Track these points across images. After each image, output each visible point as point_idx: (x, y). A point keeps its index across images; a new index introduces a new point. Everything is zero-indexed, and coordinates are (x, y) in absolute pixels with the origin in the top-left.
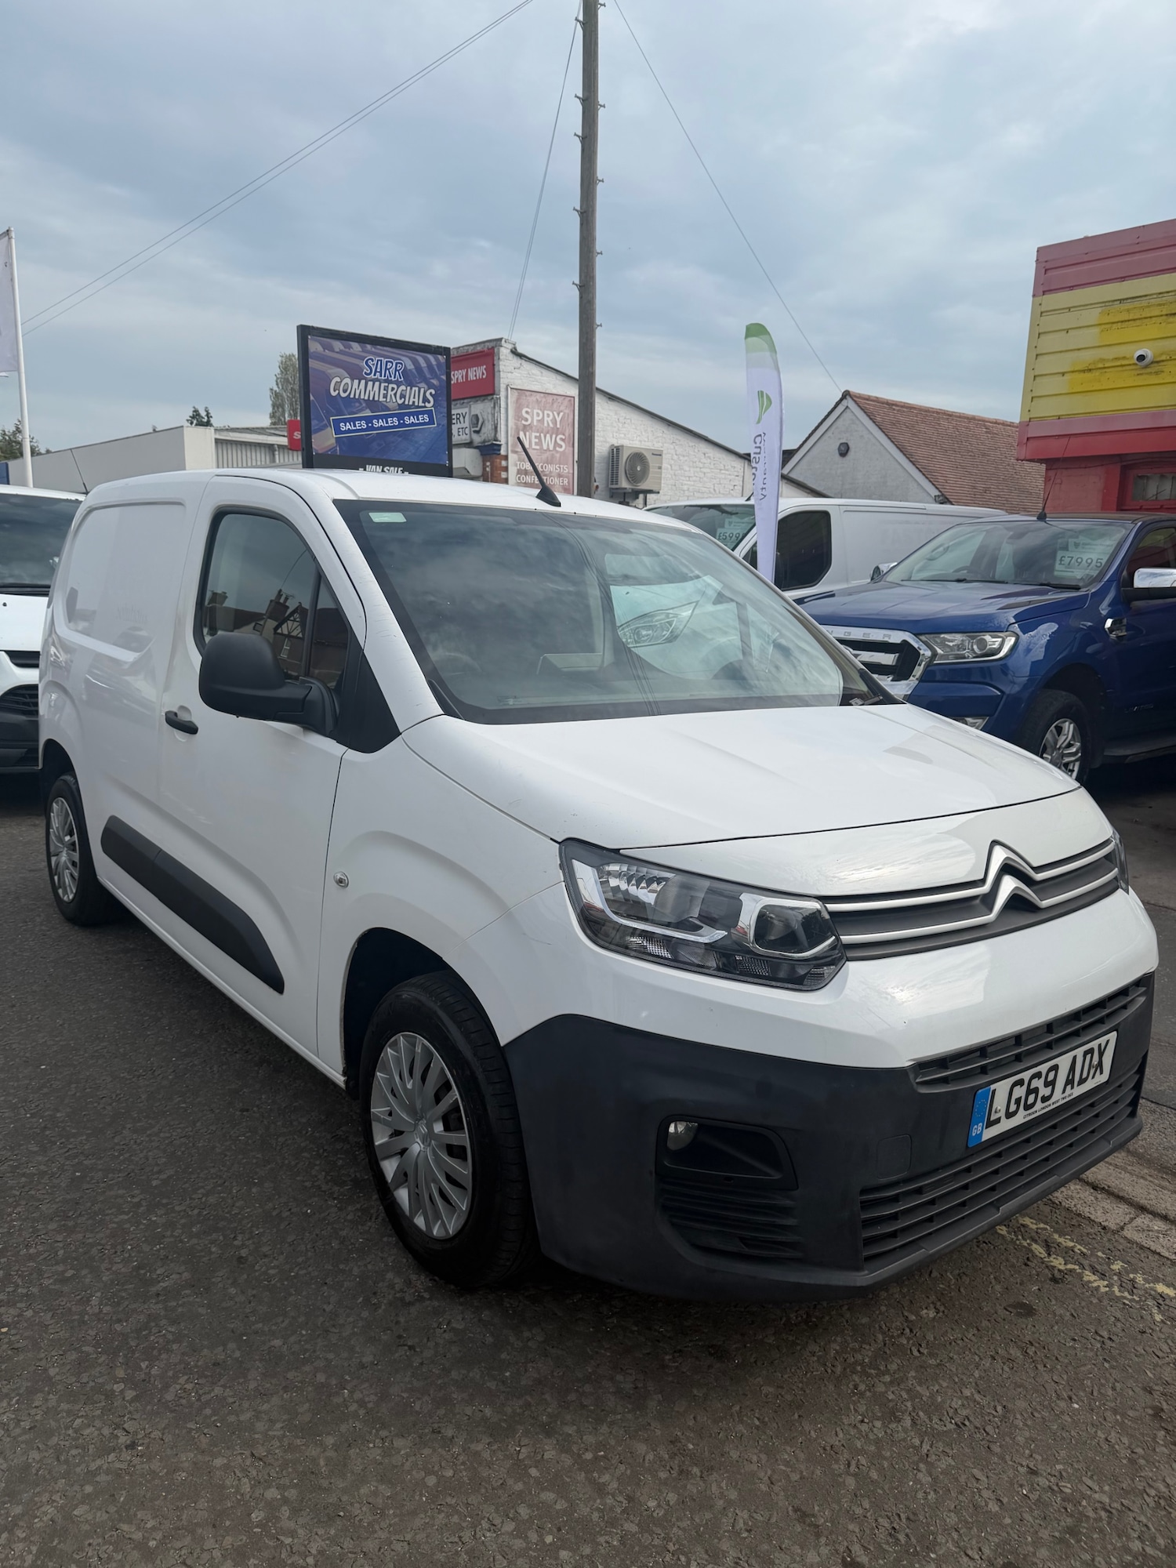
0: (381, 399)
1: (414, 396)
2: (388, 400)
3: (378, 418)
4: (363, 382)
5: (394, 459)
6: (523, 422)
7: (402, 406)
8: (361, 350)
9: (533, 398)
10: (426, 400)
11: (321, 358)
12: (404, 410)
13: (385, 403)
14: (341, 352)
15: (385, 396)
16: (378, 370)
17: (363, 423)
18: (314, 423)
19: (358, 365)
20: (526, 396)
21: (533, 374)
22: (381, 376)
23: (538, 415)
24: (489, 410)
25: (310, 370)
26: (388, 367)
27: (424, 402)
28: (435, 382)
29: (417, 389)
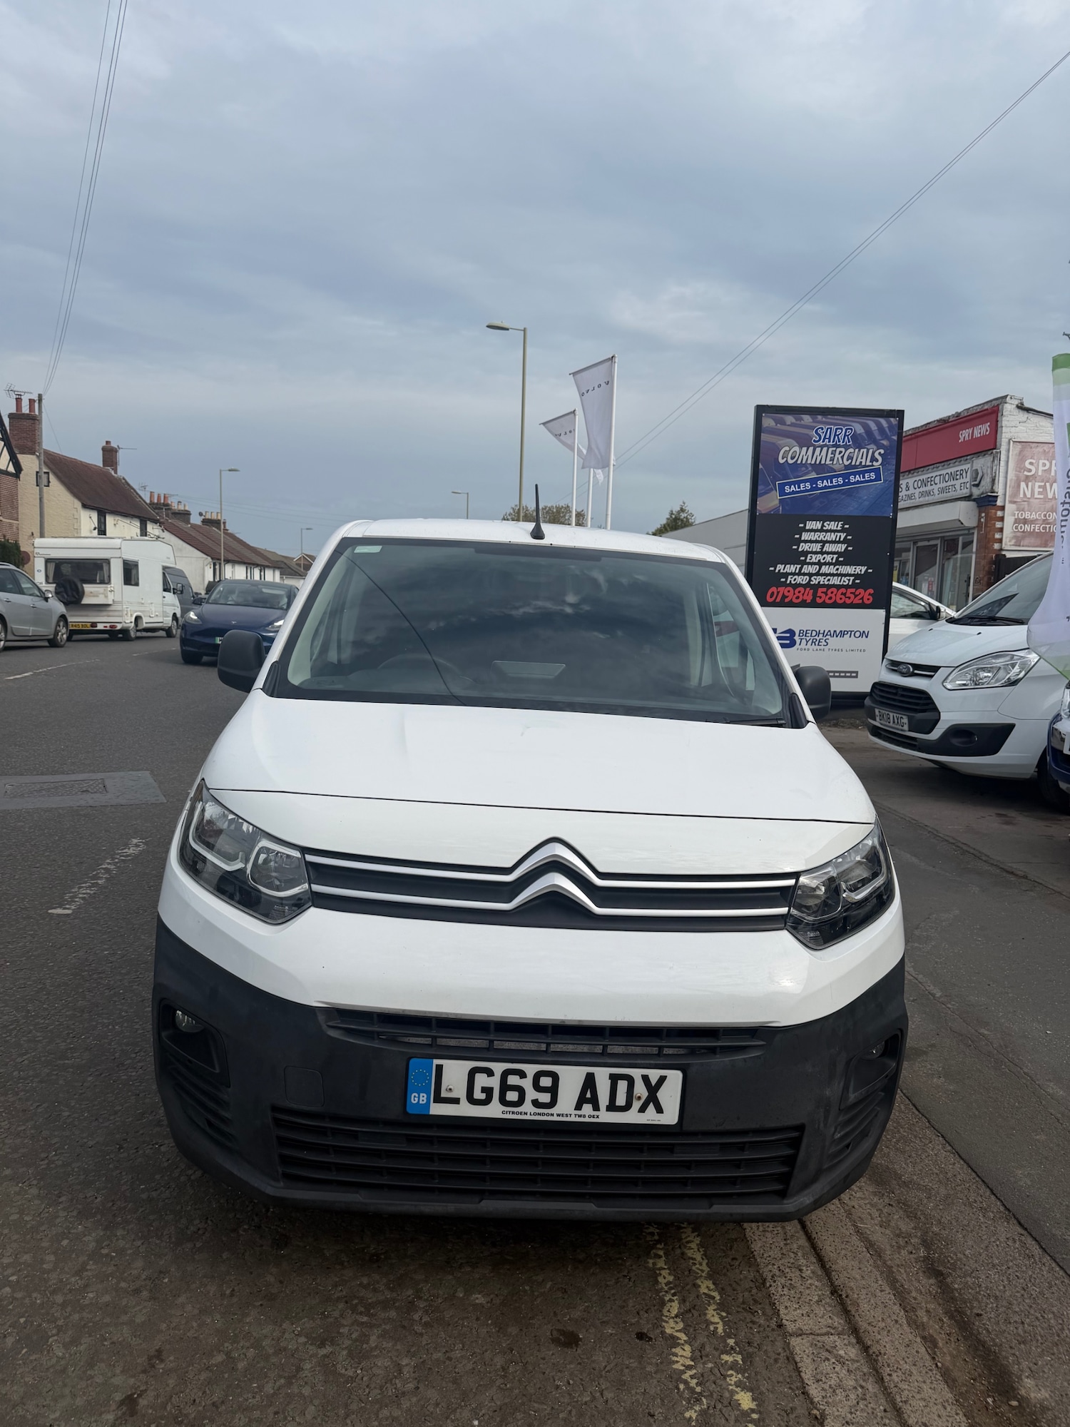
0: (828, 462)
1: (861, 457)
2: (835, 463)
3: (822, 479)
4: (811, 449)
5: (835, 514)
6: (1026, 473)
7: (847, 467)
8: (811, 421)
9: (1040, 449)
10: (874, 459)
11: (772, 432)
12: (851, 469)
13: (831, 466)
14: (792, 425)
15: (832, 459)
16: (827, 437)
17: (808, 484)
18: (760, 487)
19: (807, 435)
20: (1031, 448)
21: (1042, 426)
22: (829, 442)
23: (1044, 465)
24: (989, 464)
25: (761, 443)
26: (838, 433)
27: (871, 461)
28: (885, 442)
29: (865, 450)
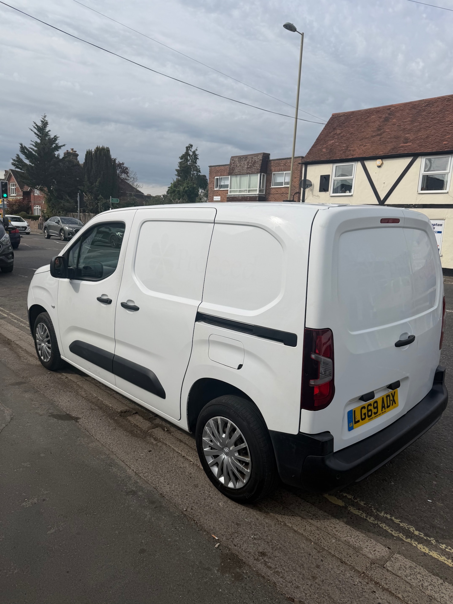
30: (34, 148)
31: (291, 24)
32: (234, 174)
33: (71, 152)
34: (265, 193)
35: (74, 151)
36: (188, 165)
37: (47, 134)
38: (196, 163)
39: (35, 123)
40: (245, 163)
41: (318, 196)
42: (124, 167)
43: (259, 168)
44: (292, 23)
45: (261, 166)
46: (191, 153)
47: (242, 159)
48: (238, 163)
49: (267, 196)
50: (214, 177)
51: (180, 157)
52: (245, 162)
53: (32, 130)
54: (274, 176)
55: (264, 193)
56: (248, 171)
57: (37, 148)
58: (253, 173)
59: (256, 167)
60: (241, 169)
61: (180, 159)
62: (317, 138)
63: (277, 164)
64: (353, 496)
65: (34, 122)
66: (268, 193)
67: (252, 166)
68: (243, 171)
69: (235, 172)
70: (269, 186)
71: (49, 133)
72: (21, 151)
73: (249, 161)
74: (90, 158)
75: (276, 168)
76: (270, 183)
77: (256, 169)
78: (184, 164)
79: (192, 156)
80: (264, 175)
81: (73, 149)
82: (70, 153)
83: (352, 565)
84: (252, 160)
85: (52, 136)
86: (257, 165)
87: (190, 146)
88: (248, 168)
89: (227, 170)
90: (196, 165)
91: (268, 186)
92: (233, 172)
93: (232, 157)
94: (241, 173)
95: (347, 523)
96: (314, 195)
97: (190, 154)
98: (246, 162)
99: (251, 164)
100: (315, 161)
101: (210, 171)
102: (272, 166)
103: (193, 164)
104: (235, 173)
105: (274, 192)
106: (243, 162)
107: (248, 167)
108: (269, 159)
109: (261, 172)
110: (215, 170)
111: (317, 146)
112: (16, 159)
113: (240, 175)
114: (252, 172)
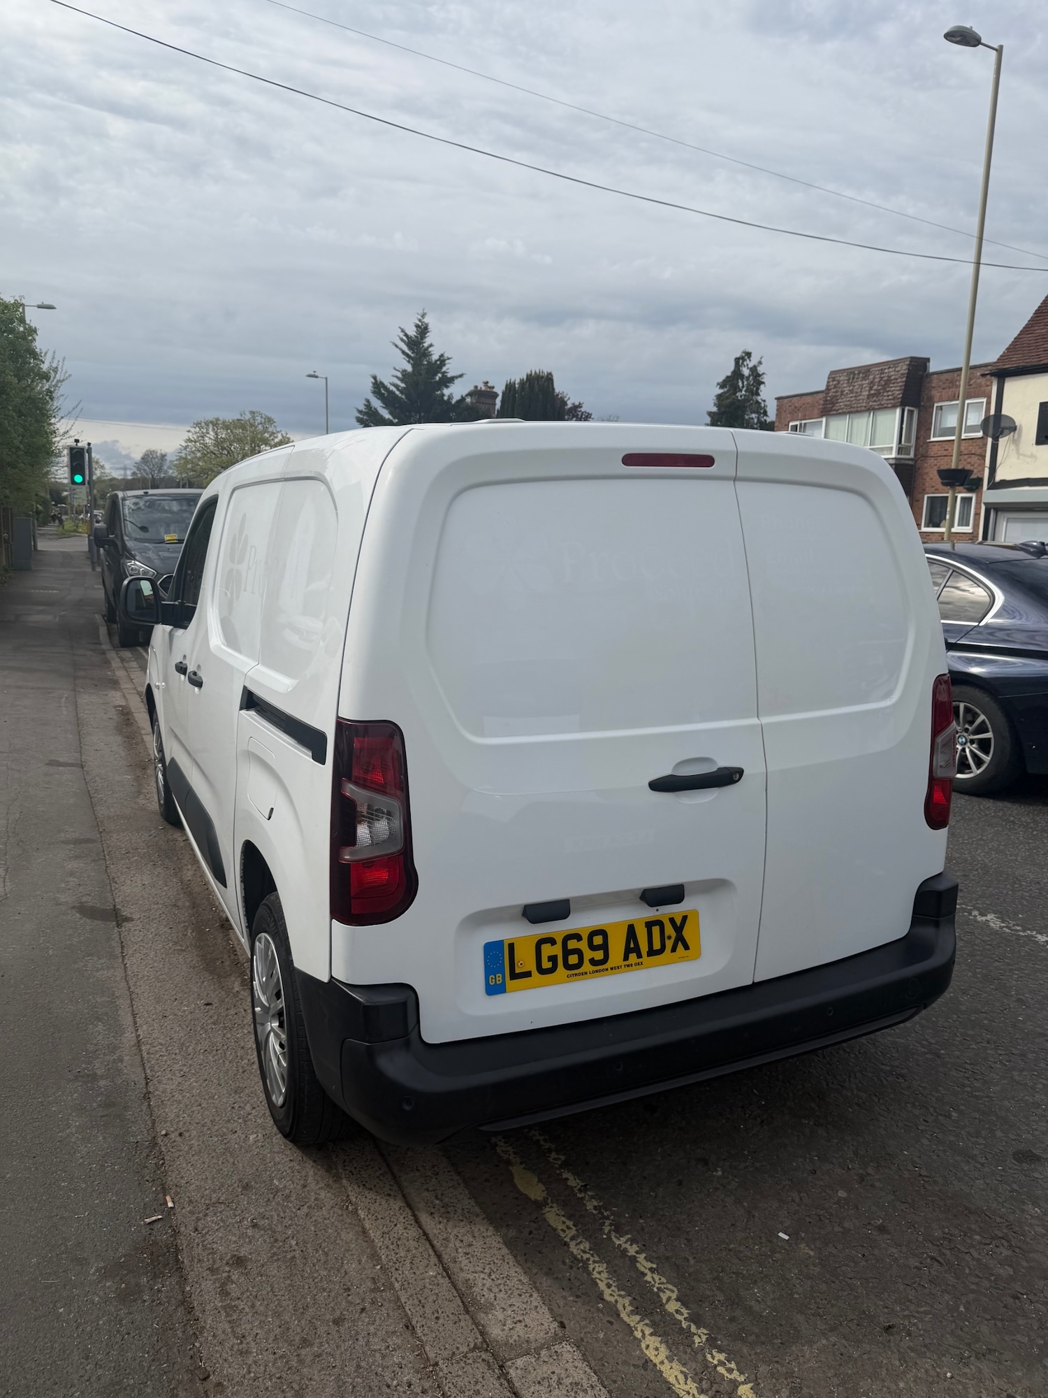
30: (399, 383)
31: (967, 28)
32: (835, 412)
33: (483, 388)
34: (915, 455)
35: (490, 387)
36: (739, 400)
37: (426, 353)
38: (758, 395)
39: (403, 331)
40: (864, 386)
41: (1032, 456)
42: (582, 413)
43: (899, 394)
44: (968, 26)
45: (904, 390)
46: (746, 372)
47: (856, 376)
48: (845, 385)
49: (919, 461)
50: (786, 423)
51: (718, 384)
52: (864, 382)
53: (396, 346)
54: (940, 412)
55: (912, 455)
56: (871, 404)
57: (405, 384)
58: (882, 408)
59: (890, 393)
60: (853, 399)
61: (720, 388)
62: (1036, 308)
63: (947, 382)
64: (583, 1184)
65: (400, 328)
66: (923, 456)
67: (882, 391)
68: (859, 405)
69: (836, 408)
70: (924, 438)
71: (430, 349)
72: (374, 392)
73: (874, 378)
74: (511, 398)
75: (943, 393)
76: (927, 430)
77: (890, 397)
78: (727, 398)
79: (748, 378)
80: (911, 412)
81: (487, 382)
82: (481, 391)
83: (423, 1338)
84: (882, 376)
85: (435, 357)
86: (893, 389)
87: (744, 355)
88: (869, 396)
89: (819, 405)
90: (759, 398)
91: (922, 438)
92: (833, 408)
93: (831, 372)
94: (852, 409)
95: (509, 1244)
96: (1022, 455)
97: (743, 375)
98: (867, 382)
99: (878, 386)
100: (1024, 367)
101: (777, 410)
102: (934, 387)
103: (751, 396)
104: (837, 411)
105: (938, 451)
106: (859, 383)
107: (872, 394)
108: (926, 371)
109: (903, 404)
110: (790, 406)
111: (1034, 328)
112: (364, 410)
113: (851, 415)
114: (880, 406)
